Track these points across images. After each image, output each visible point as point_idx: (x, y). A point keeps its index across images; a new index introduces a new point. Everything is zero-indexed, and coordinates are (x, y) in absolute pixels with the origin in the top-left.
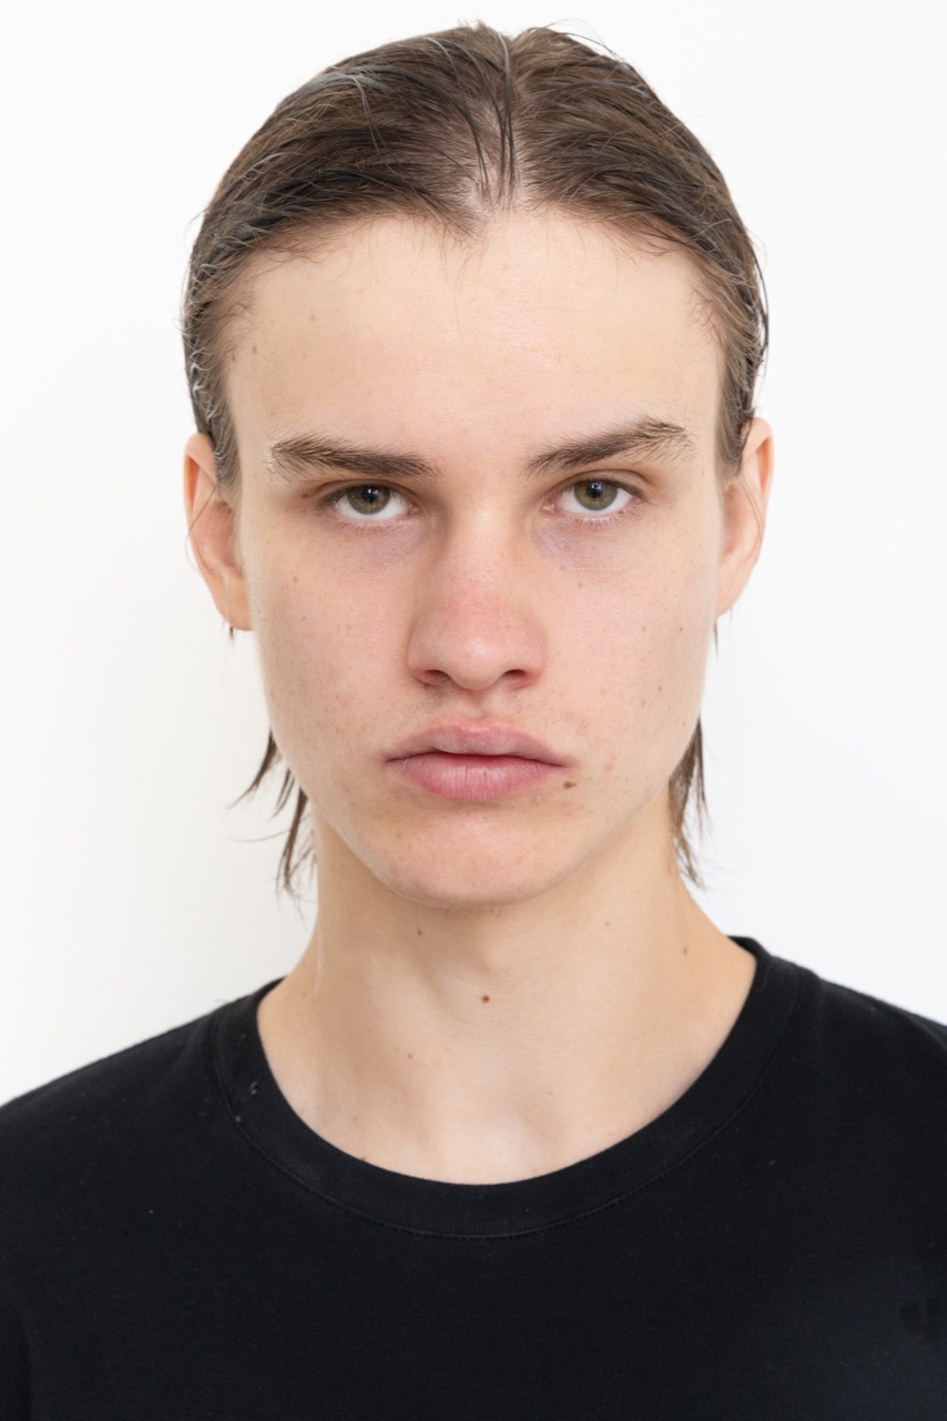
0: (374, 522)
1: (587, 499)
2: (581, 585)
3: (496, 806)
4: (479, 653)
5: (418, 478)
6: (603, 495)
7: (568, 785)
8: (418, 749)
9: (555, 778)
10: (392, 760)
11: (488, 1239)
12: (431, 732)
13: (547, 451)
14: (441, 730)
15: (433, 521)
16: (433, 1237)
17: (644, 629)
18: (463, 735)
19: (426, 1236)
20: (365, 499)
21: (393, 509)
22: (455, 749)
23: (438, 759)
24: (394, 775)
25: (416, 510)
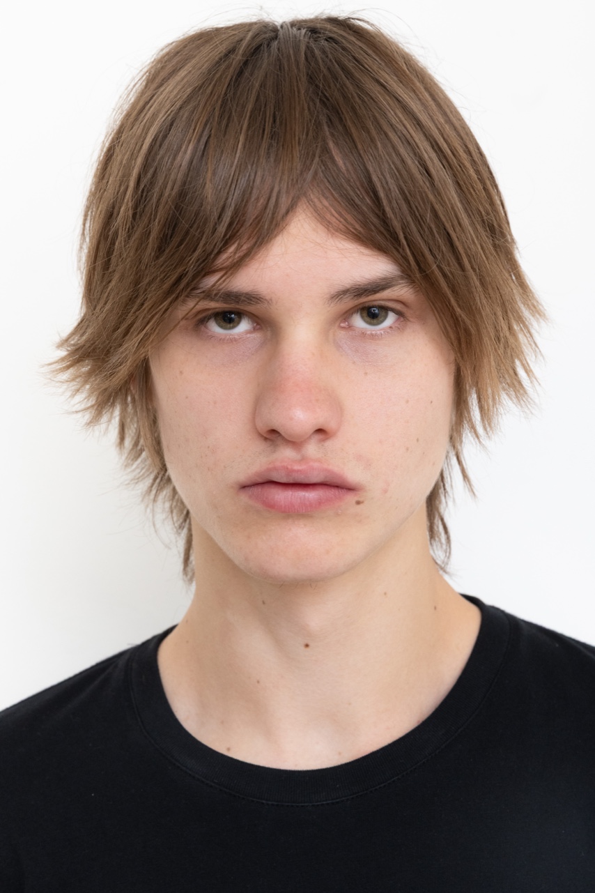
0: (231, 335)
1: (368, 319)
2: (366, 374)
3: (311, 517)
4: (299, 417)
5: (258, 306)
6: (379, 316)
7: (358, 503)
8: (260, 480)
9: (350, 498)
10: (244, 487)
11: (313, 805)
12: (269, 470)
13: (341, 288)
14: (275, 469)
15: (269, 333)
16: (277, 805)
17: (407, 402)
18: (290, 472)
19: (273, 805)
20: (225, 320)
21: (244, 326)
22: (284, 480)
23: (273, 486)
24: (244, 498)
25: (258, 326)
